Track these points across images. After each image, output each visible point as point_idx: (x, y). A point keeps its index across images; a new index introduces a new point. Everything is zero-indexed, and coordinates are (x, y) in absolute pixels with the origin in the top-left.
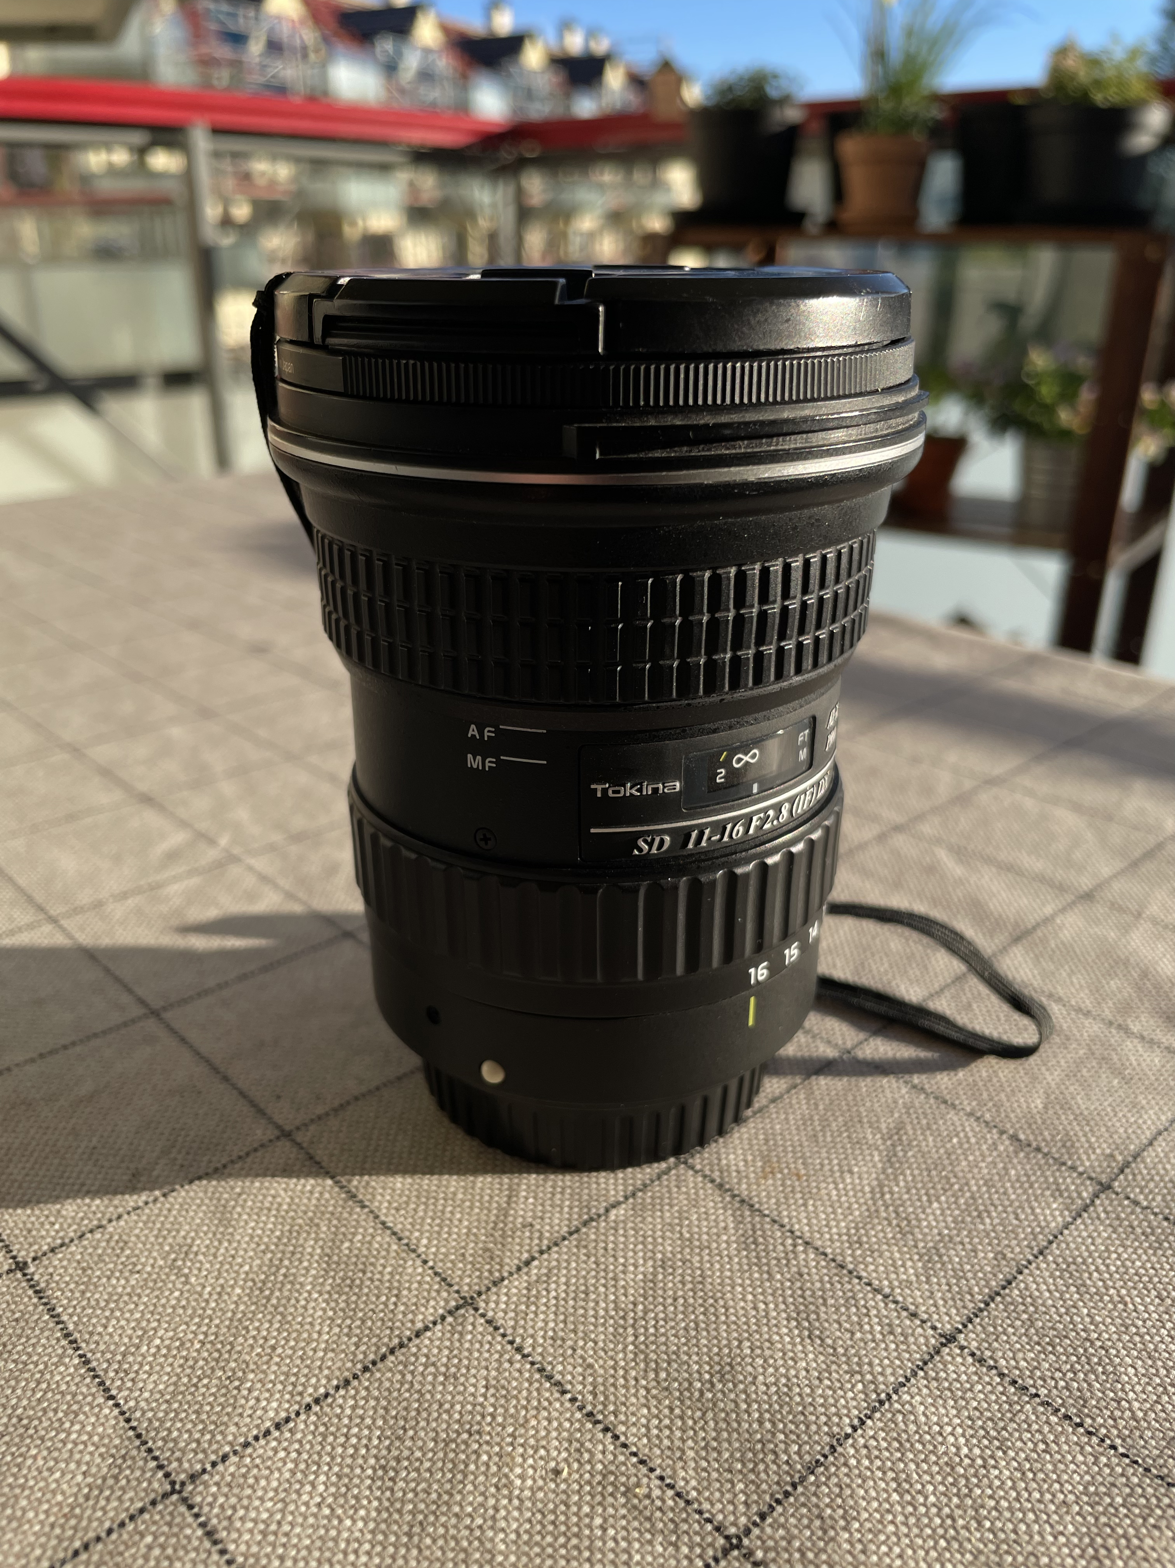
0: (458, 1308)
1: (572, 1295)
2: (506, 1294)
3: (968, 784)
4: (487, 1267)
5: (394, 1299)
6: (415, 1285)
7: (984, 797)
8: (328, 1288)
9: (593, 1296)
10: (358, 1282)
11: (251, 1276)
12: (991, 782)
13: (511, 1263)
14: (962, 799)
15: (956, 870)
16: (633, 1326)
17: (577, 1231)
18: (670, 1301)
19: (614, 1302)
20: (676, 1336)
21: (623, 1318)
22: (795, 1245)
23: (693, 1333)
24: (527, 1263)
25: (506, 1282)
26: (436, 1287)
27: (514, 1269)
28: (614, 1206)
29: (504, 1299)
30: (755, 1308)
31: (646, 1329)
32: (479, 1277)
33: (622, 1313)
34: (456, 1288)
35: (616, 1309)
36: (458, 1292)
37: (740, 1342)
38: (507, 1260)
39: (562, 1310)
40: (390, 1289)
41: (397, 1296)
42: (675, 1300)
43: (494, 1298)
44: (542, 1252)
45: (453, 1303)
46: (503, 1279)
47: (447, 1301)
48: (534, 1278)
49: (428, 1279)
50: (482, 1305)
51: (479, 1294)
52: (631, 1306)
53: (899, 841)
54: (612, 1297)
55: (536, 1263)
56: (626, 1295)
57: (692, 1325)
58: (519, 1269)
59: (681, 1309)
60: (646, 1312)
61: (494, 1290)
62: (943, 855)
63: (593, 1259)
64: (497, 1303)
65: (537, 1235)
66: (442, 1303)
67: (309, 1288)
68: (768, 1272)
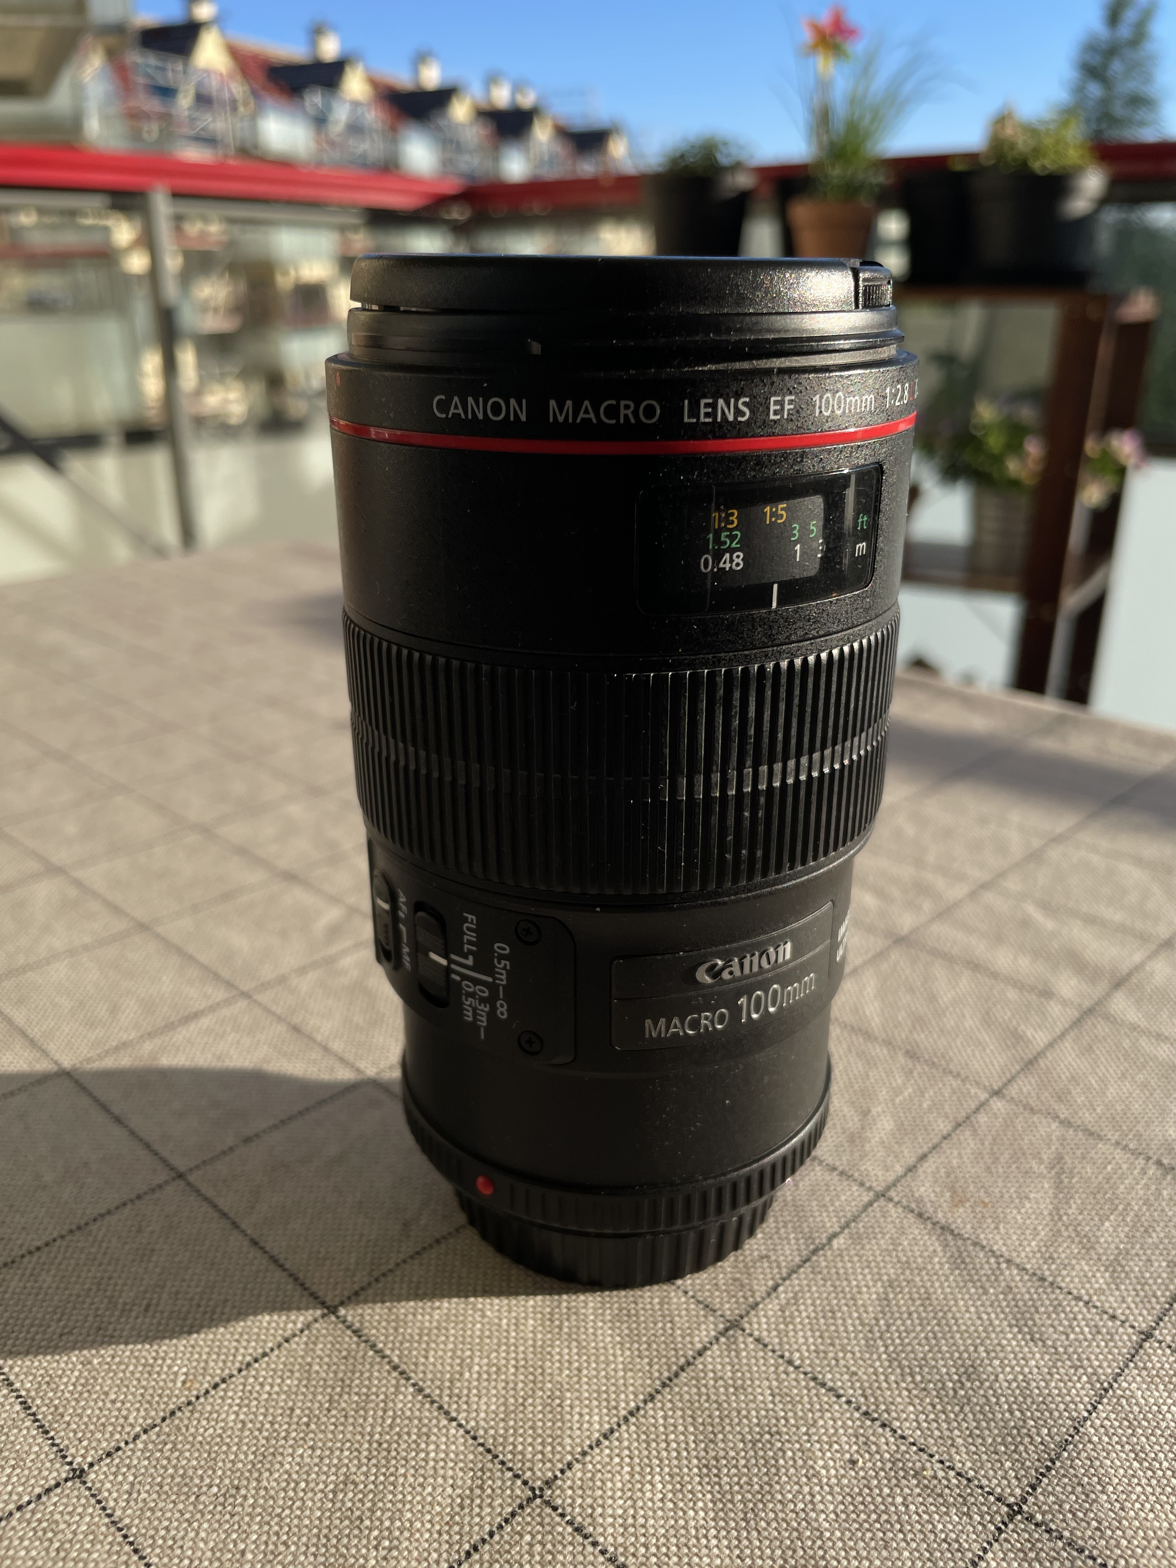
0: (727, 1330)
1: (821, 1314)
2: (765, 1316)
3: (1036, 843)
4: (741, 1294)
5: (669, 1325)
6: (684, 1313)
7: (1054, 853)
8: (609, 1318)
9: (839, 1315)
10: (633, 1312)
11: (539, 1309)
12: (1057, 839)
13: (761, 1290)
14: (1035, 857)
15: (1048, 924)
16: (881, 1338)
17: (808, 1260)
18: (905, 1316)
19: (858, 1318)
20: (919, 1344)
21: (870, 1331)
22: (999, 1263)
23: (934, 1342)
24: (775, 1288)
25: (761, 1306)
26: (702, 1313)
27: (764, 1295)
28: (835, 1235)
29: (764, 1320)
30: (980, 1318)
31: (893, 1341)
32: (736, 1302)
33: (868, 1328)
34: (719, 1313)
35: (862, 1324)
36: (722, 1316)
37: (976, 1347)
38: (756, 1287)
39: (816, 1327)
40: (664, 1316)
41: (671, 1322)
42: (910, 1314)
43: (755, 1320)
44: (784, 1279)
45: (721, 1326)
46: (757, 1304)
47: (716, 1325)
48: (784, 1302)
49: (693, 1306)
50: (747, 1326)
51: (742, 1317)
52: (874, 1322)
53: (989, 897)
54: (855, 1315)
55: (781, 1289)
56: (866, 1312)
57: (930, 1335)
58: (769, 1294)
59: (917, 1322)
60: (888, 1326)
61: (753, 1312)
62: (1031, 910)
63: (829, 1283)
64: (759, 1324)
65: (775, 1265)
66: (712, 1326)
67: (592, 1317)
68: (982, 1287)
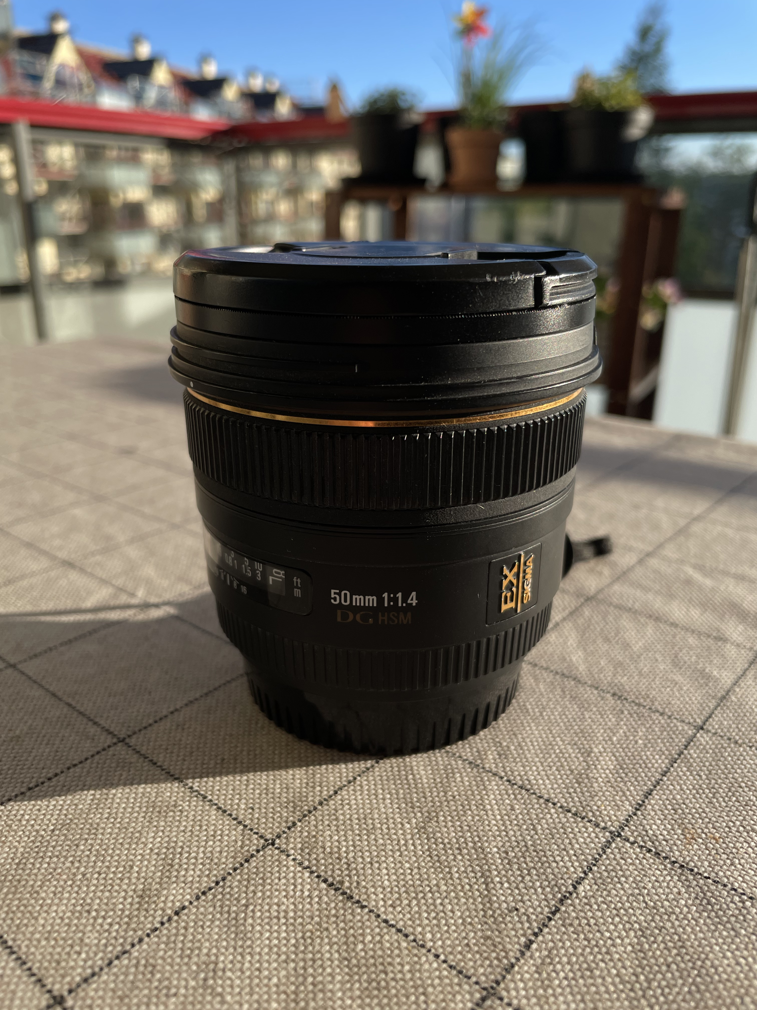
0: (484, 999)
1: (579, 974)
2: (521, 980)
4: (494, 955)
5: (422, 998)
6: (437, 981)
9: (597, 973)
10: (383, 984)
13: (514, 949)
15: (708, 582)
16: (644, 996)
17: (558, 910)
18: (664, 968)
19: (618, 975)
20: (684, 1000)
21: (632, 990)
22: (743, 902)
23: (698, 996)
24: (528, 946)
25: (516, 968)
26: (456, 980)
27: (518, 955)
28: (579, 881)
29: (521, 985)
30: (738, 964)
31: (657, 999)
32: (490, 966)
33: (629, 986)
34: (474, 979)
35: (622, 982)
36: (477, 983)
37: (742, 998)
38: (509, 946)
39: (576, 989)
40: (416, 987)
41: (424, 994)
42: (668, 966)
43: (512, 985)
44: (536, 935)
45: (478, 996)
46: (513, 966)
47: (471, 994)
48: (539, 961)
49: (445, 973)
50: (504, 994)
51: (498, 983)
52: (634, 978)
53: (654, 562)
54: (614, 972)
55: (534, 946)
56: (624, 967)
57: (693, 988)
58: (523, 954)
59: (677, 974)
60: (649, 981)
61: (509, 977)
62: (690, 571)
63: (582, 936)
64: (517, 989)
65: (525, 918)
66: (467, 996)
68: (733, 929)
